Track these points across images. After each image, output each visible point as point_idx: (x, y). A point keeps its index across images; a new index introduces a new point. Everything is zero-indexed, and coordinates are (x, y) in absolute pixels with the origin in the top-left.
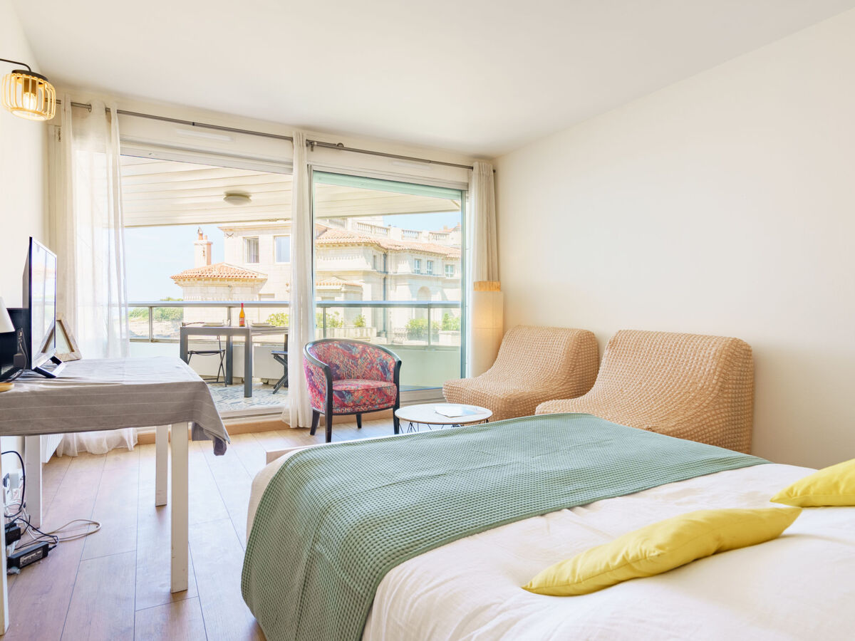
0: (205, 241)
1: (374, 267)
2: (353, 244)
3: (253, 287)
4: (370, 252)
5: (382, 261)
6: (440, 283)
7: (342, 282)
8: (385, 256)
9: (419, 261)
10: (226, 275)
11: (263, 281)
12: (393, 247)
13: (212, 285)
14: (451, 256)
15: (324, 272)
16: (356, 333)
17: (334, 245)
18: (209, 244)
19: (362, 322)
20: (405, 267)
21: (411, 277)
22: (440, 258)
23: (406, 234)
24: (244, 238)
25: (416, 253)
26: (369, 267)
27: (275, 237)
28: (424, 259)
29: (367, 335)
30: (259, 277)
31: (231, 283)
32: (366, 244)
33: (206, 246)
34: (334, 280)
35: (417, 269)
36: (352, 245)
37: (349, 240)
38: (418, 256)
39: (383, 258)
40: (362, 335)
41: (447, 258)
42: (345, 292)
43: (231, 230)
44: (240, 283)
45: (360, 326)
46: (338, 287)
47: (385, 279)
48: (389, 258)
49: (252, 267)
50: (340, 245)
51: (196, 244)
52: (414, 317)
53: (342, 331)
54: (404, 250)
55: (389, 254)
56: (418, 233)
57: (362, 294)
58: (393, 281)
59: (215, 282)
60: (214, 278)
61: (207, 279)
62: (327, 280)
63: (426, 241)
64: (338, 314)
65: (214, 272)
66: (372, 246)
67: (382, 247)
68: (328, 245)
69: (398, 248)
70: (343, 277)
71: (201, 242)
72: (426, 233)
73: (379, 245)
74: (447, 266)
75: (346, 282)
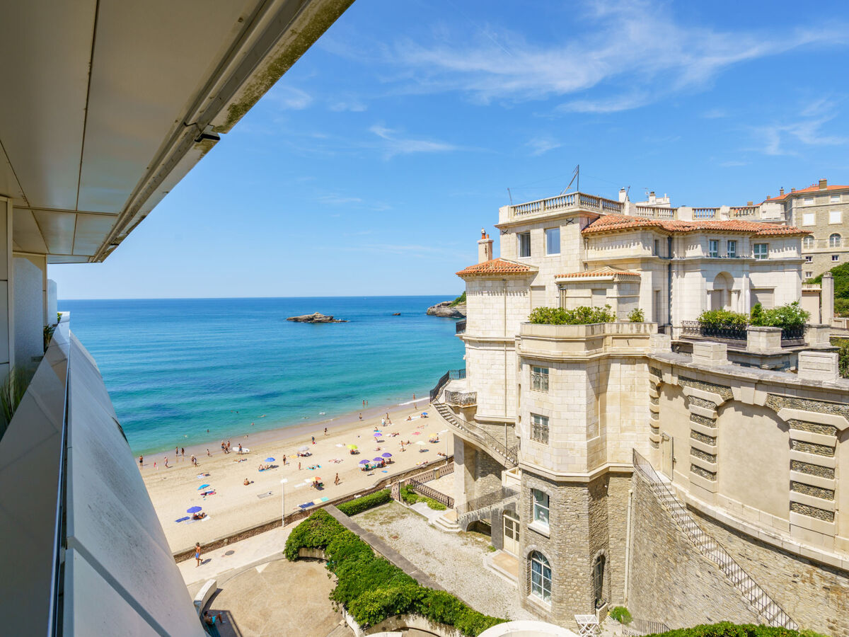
0: (487, 240)
1: (656, 253)
2: (628, 229)
3: (525, 280)
4: (650, 236)
5: (666, 246)
6: (747, 267)
7: (615, 271)
8: (670, 239)
9: (716, 242)
10: (500, 269)
11: (535, 274)
12: (681, 229)
13: (489, 279)
14: (764, 232)
15: (596, 262)
16: (632, 329)
17: (606, 232)
18: (490, 243)
19: (639, 316)
20: (696, 252)
21: (703, 261)
22: (747, 238)
23: (698, 213)
24: (517, 234)
25: (711, 235)
26: (648, 253)
27: (545, 230)
28: (724, 240)
29: (645, 331)
30: (531, 270)
31: (505, 277)
32: (645, 228)
33: (487, 244)
34: (607, 270)
35: (713, 251)
36: (628, 231)
37: (624, 225)
38: (715, 237)
39: (667, 241)
40: (639, 331)
41: (757, 236)
42: (618, 283)
43: (506, 227)
44: (513, 276)
45: (636, 321)
46: (610, 278)
47: (670, 266)
48: (675, 241)
49: (525, 261)
50: (613, 231)
51: (480, 243)
52: (709, 308)
53: (614, 326)
54: (696, 231)
55: (676, 236)
56: (715, 210)
57: (639, 284)
58: (680, 267)
59: (491, 277)
60: (490, 274)
61: (484, 274)
62: (599, 271)
63: (724, 218)
64: (609, 307)
65: (490, 267)
66: (652, 229)
67: (666, 230)
68: (600, 233)
69: (687, 229)
70: (617, 266)
71: (482, 240)
72: (725, 209)
73: (661, 227)
74: (756, 246)
75: (620, 271)
